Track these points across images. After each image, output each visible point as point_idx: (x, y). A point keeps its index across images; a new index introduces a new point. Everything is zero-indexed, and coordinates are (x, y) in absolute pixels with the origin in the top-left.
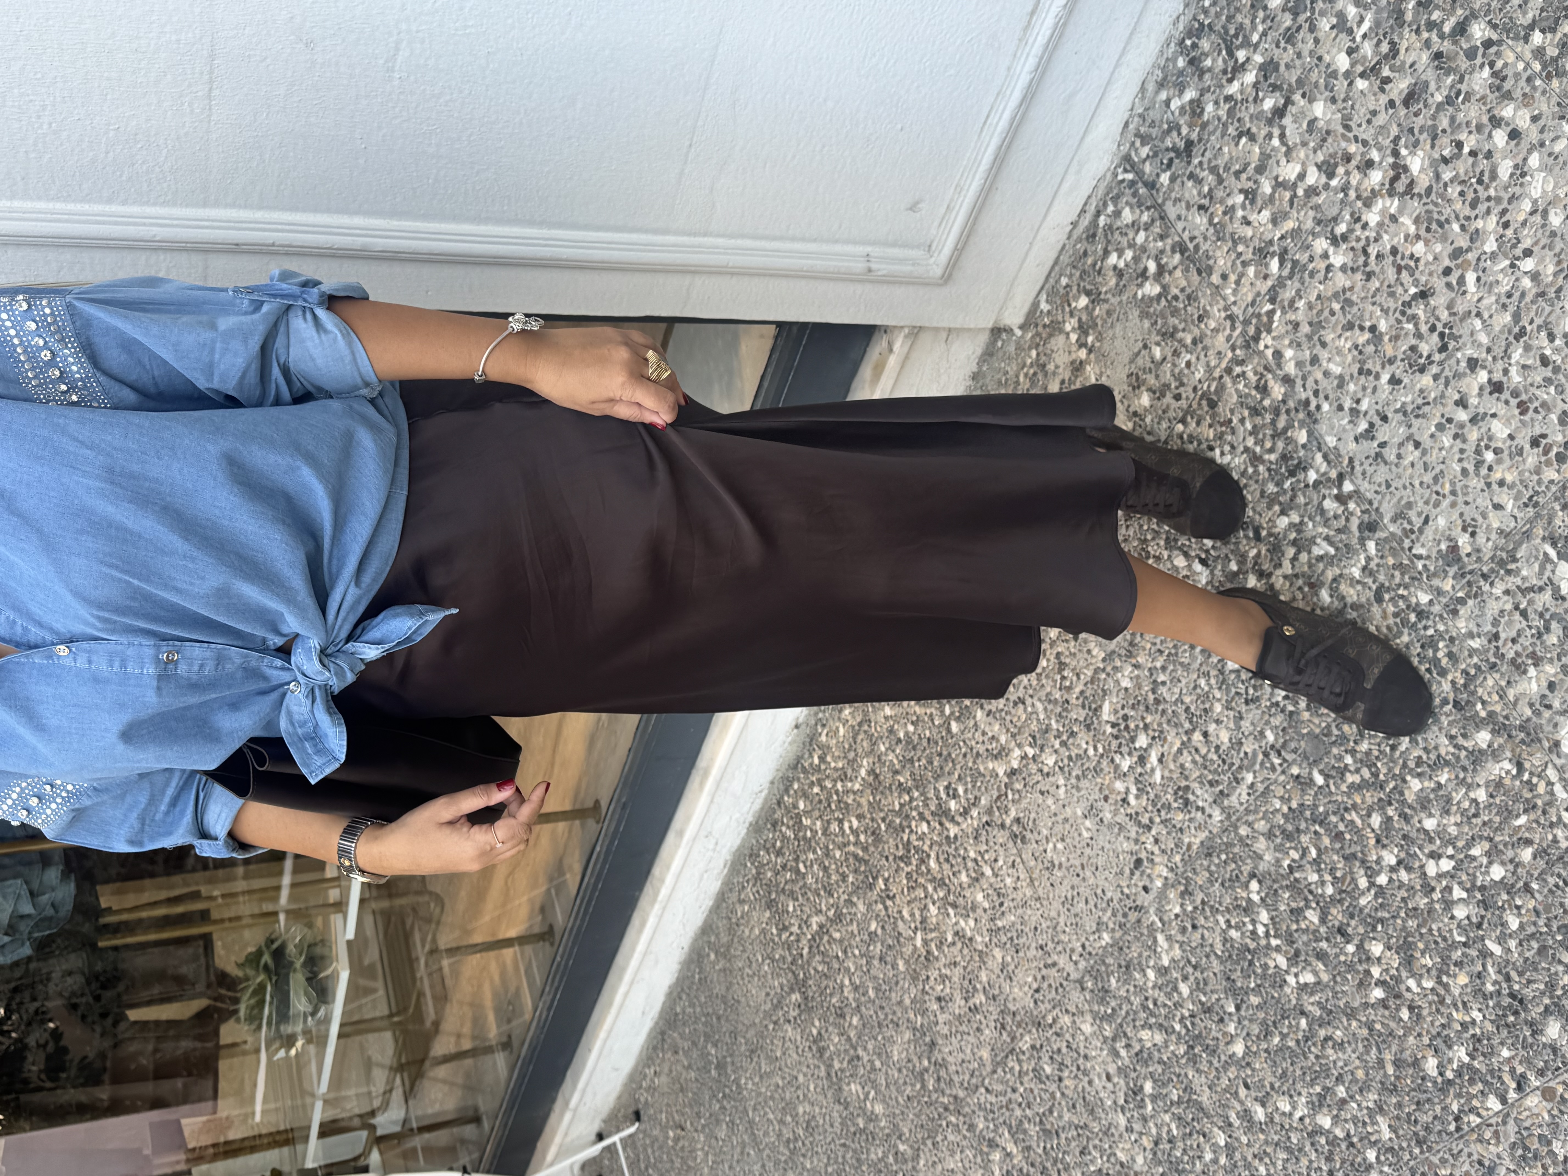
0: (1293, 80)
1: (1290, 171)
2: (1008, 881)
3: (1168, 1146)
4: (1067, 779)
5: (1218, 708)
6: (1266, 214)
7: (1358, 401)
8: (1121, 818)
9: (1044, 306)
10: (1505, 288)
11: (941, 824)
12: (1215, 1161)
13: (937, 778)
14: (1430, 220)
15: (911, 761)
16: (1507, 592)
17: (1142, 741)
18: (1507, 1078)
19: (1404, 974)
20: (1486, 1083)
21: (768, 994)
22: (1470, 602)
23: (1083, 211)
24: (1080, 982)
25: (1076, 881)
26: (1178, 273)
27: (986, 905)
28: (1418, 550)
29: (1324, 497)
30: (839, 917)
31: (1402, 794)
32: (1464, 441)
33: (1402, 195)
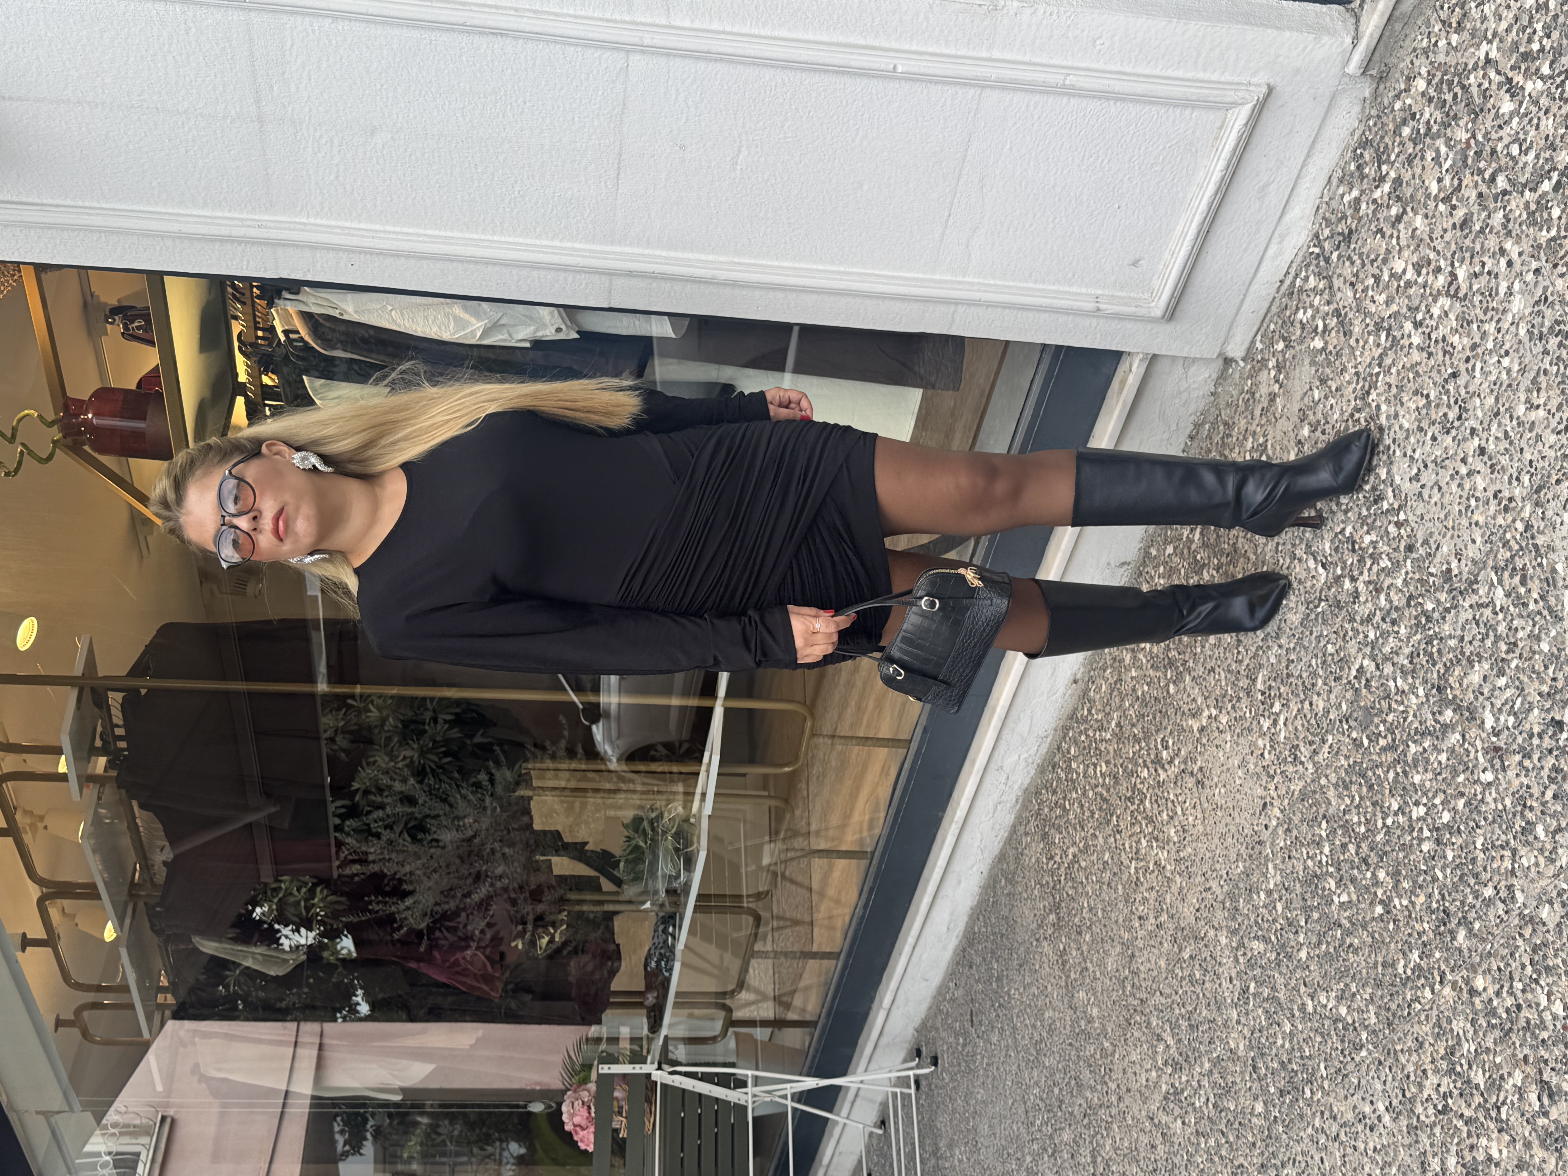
0: (1408, 195)
1: (1398, 266)
2: (1191, 819)
3: (1259, 1034)
4: (1232, 736)
5: (1320, 682)
6: (1383, 297)
7: (1414, 451)
8: (1259, 769)
9: (1259, 346)
10: (1493, 378)
11: (1156, 770)
12: (1283, 1046)
13: (1157, 731)
14: (1464, 318)
15: (1143, 716)
16: (1471, 606)
17: (1277, 707)
18: (1436, 972)
19: (1394, 894)
20: (1426, 978)
21: (1035, 915)
22: (1453, 611)
23: (1288, 273)
24: (1223, 903)
25: (1229, 819)
26: (1333, 334)
27: (1176, 839)
28: (1432, 570)
29: (1390, 522)
30: (1087, 847)
31: (1405, 756)
32: (1463, 489)
33: (1452, 297)
